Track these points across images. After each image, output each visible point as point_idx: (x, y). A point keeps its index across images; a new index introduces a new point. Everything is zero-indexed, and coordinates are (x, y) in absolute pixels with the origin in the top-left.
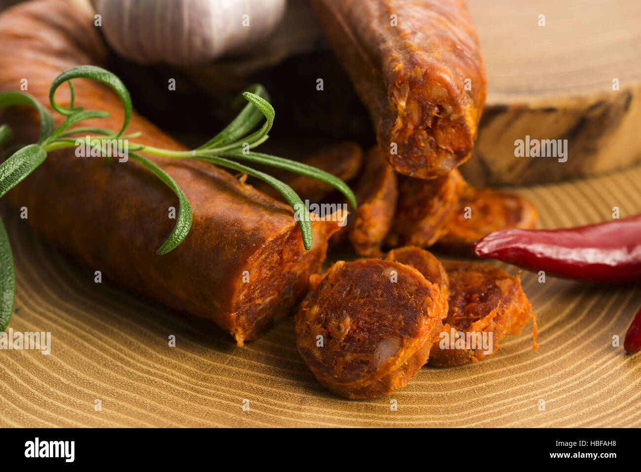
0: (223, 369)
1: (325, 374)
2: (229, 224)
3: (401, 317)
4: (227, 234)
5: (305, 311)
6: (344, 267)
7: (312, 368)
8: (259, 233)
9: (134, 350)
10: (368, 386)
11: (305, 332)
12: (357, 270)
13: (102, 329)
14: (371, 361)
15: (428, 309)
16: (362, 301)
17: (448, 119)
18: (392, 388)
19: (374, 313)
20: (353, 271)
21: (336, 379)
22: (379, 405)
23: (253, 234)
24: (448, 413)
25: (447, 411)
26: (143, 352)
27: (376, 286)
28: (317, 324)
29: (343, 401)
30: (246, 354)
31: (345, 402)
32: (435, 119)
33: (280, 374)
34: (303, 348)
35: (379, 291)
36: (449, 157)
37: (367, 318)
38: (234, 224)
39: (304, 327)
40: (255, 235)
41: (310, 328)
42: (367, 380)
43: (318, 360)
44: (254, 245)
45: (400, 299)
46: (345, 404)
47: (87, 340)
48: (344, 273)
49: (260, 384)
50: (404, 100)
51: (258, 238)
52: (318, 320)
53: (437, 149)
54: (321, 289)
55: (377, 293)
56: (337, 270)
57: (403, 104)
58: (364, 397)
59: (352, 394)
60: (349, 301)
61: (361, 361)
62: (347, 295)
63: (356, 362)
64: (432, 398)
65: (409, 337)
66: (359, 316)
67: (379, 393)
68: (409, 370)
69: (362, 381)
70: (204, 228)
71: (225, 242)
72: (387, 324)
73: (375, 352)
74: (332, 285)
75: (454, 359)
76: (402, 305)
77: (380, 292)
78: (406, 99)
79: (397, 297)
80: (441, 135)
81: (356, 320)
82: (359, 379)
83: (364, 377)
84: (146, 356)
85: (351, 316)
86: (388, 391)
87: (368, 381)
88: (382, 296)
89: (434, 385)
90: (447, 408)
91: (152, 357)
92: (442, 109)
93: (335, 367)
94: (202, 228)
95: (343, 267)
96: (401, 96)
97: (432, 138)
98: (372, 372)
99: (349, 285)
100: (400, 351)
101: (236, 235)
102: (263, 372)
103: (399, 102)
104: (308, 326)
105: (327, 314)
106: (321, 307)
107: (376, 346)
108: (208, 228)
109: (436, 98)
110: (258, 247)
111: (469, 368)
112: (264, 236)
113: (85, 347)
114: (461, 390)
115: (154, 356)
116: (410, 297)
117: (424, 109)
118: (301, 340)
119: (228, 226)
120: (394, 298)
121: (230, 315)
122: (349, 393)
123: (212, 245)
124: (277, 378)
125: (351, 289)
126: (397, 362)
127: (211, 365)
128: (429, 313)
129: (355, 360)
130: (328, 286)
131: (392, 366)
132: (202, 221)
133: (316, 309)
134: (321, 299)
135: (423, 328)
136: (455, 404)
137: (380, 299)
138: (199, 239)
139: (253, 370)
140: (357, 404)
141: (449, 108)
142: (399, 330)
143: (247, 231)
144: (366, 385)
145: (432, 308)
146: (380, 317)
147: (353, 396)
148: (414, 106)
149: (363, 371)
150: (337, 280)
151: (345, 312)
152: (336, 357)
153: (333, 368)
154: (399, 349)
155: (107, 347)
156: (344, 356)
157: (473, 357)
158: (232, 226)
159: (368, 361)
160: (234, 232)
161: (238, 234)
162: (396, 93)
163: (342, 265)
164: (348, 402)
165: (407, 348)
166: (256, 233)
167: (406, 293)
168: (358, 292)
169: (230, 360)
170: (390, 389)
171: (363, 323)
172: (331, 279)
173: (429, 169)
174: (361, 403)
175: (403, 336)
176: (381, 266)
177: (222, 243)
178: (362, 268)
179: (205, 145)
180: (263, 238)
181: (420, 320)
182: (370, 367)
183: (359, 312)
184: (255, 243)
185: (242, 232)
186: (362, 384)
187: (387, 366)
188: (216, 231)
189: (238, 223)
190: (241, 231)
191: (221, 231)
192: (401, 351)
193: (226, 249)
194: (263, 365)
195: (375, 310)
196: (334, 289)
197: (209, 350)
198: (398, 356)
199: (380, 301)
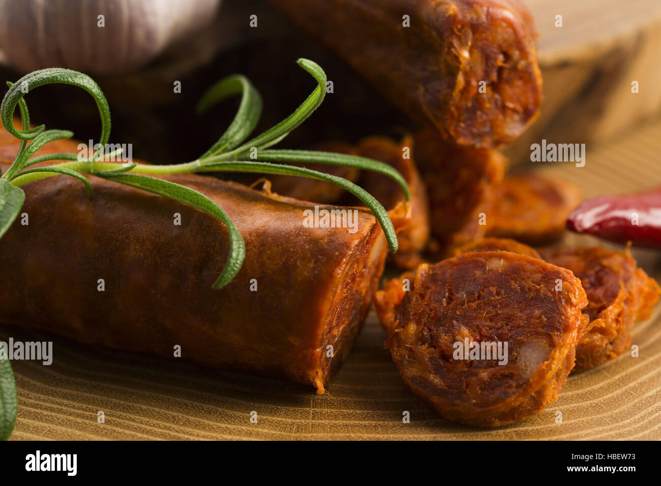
0: (312, 425)
1: (457, 402)
2: (292, 235)
3: (537, 312)
4: (294, 247)
5: (397, 333)
6: (431, 270)
7: (435, 399)
8: (337, 239)
9: (184, 425)
10: (519, 406)
11: (408, 357)
12: (449, 272)
13: (126, 409)
14: (515, 372)
15: (571, 296)
16: (474, 305)
17: (514, 68)
18: (545, 404)
19: (497, 314)
20: (444, 273)
21: (475, 404)
22: (530, 428)
23: (331, 241)
24: (617, 422)
25: (614, 419)
26: (197, 425)
27: (486, 284)
28: (421, 345)
29: (484, 433)
30: (330, 404)
31: (488, 432)
32: (500, 70)
33: (386, 418)
34: (413, 378)
35: (491, 289)
36: (516, 117)
37: (488, 323)
38: (299, 234)
39: (405, 352)
40: (334, 241)
41: (413, 351)
42: (519, 397)
43: (440, 387)
44: (337, 253)
45: (526, 292)
46: (489, 434)
47: (116, 425)
48: (432, 278)
49: (370, 433)
50: (466, 49)
51: (339, 244)
52: (421, 339)
53: (503, 108)
54: (410, 303)
55: (490, 291)
56: (422, 275)
57: (466, 54)
58: (512, 422)
59: (497, 420)
60: (454, 310)
61: (502, 375)
62: (448, 303)
63: (495, 379)
64: (587, 409)
65: (559, 333)
66: (478, 322)
67: (530, 413)
68: (561, 377)
69: (513, 399)
70: (258, 246)
71: (295, 258)
72: (522, 324)
73: (518, 361)
74: (422, 296)
75: (590, 359)
76: (532, 299)
77: (493, 290)
78: (468, 48)
79: (519, 290)
80: (508, 90)
81: (475, 328)
82: (509, 397)
83: (514, 393)
84: (204, 428)
85: (466, 325)
86: (539, 409)
87: (521, 398)
88: (498, 294)
89: (578, 395)
90: (612, 416)
91: (213, 428)
92: (507, 57)
93: (468, 390)
94: (255, 247)
95: (429, 271)
96: (463, 44)
97: (497, 96)
98: (524, 386)
99: (447, 290)
100: (553, 352)
101: (307, 247)
102: (364, 419)
103: (461, 52)
104: (410, 350)
105: (430, 330)
106: (418, 323)
107: (517, 353)
108: (263, 245)
109: (501, 42)
110: (343, 255)
111: (604, 369)
112: (345, 240)
113: (120, 433)
114: (614, 394)
115: (215, 427)
116: (538, 287)
117: (487, 59)
118: (407, 368)
119: (292, 237)
120: (516, 292)
121: (315, 351)
122: (493, 419)
123: (277, 264)
124: (386, 423)
125: (451, 294)
126: (553, 366)
127: (294, 423)
128: (574, 300)
129: (493, 375)
130: (417, 298)
131: (547, 372)
132: (253, 238)
133: (412, 328)
134: (415, 314)
135: (572, 318)
136: (617, 411)
137: (497, 298)
138: (255, 261)
139: (349, 419)
140: (504, 433)
141: (516, 54)
142: (542, 327)
143: (321, 239)
144: (517, 403)
145: (575, 294)
146: (508, 319)
147: (498, 423)
148: (477, 55)
149: (510, 387)
150: (428, 288)
151: (455, 322)
152: (465, 378)
153: (465, 392)
154: (550, 351)
155: (148, 428)
156: (476, 375)
157: (612, 353)
158: (297, 237)
159: (512, 373)
160: (302, 242)
161: (309, 245)
162: (456, 43)
163: (427, 269)
164: (492, 432)
165: (562, 346)
166: (334, 239)
167: (529, 284)
168: (462, 295)
169: (313, 414)
170: (542, 404)
171: (487, 330)
172: (417, 287)
173: (496, 138)
174: (508, 430)
175: (551, 333)
176: (480, 259)
177: (292, 260)
178: (455, 267)
179: (209, 152)
180: (345, 243)
181: (565, 310)
182: (518, 380)
183: (476, 318)
184: (337, 251)
185: (315, 241)
186: (513, 404)
187: (542, 374)
188: (277, 246)
189: (304, 232)
190: (311, 240)
191: (285, 245)
192: (555, 352)
193: (299, 265)
194: (358, 412)
195: (496, 311)
196: (427, 298)
197: (279, 407)
198: (553, 359)
199: (499, 300)
